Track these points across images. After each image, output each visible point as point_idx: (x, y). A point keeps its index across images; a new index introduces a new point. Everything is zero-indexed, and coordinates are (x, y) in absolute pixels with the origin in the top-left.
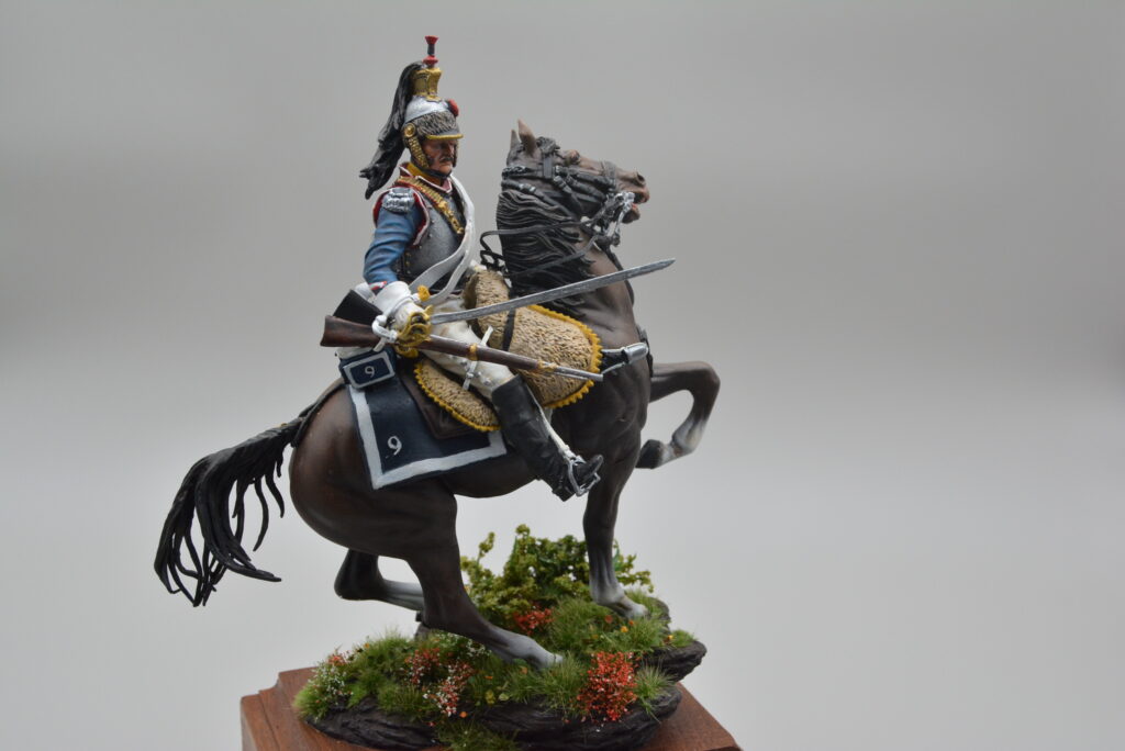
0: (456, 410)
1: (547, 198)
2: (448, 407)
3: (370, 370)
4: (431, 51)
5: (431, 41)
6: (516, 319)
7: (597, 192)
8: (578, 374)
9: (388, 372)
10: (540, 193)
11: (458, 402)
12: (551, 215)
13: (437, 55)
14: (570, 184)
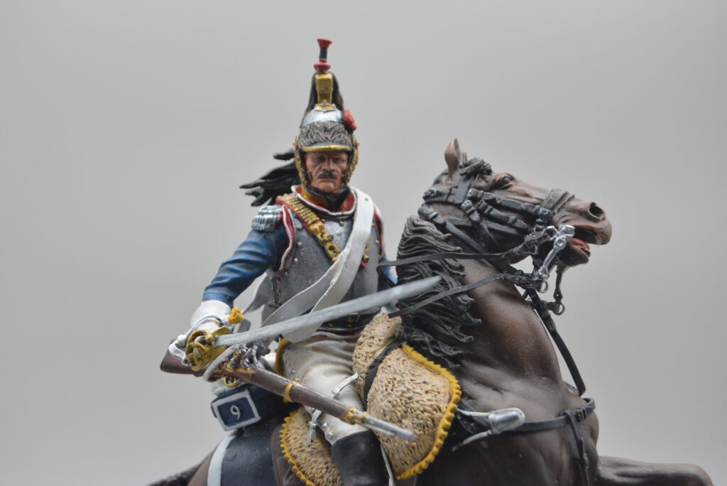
0: (298, 466)
1: (451, 227)
2: (291, 460)
3: (235, 410)
4: (323, 54)
5: (324, 45)
6: (380, 367)
7: (521, 223)
8: (387, 429)
9: (252, 416)
10: (440, 220)
11: (304, 455)
12: (442, 245)
13: (329, 61)
14: (481, 212)
